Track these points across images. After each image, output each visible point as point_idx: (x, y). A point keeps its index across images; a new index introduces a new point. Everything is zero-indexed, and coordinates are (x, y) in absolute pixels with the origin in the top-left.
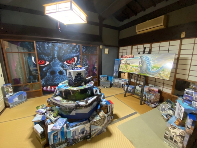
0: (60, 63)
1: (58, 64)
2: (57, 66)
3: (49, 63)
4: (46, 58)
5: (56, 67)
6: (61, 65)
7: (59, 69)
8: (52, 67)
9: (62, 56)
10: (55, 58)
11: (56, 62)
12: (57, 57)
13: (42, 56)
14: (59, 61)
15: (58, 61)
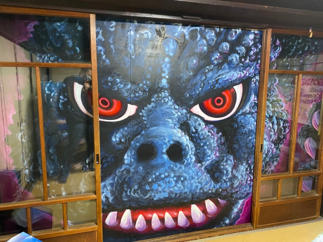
0: (178, 112)
1: (170, 115)
2: (165, 125)
3: (138, 111)
4: (127, 91)
5: (162, 130)
6: (179, 118)
7: (170, 136)
8: (145, 128)
9: (188, 80)
10: (162, 89)
11: (164, 107)
12: (167, 86)
13: (114, 83)
14: (176, 102)
15: (170, 103)
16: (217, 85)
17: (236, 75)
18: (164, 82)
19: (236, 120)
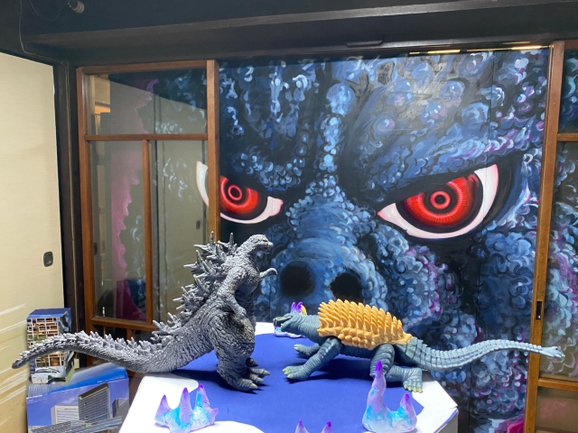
0: (353, 216)
1: (338, 221)
2: (329, 236)
3: (284, 209)
4: (268, 175)
5: (322, 245)
6: (355, 228)
7: (338, 258)
8: (295, 239)
10: (325, 173)
11: (328, 206)
12: (334, 168)
13: (249, 163)
14: (349, 198)
15: (339, 199)
16: (436, 168)
17: (480, 147)
18: (328, 161)
19: (483, 243)
